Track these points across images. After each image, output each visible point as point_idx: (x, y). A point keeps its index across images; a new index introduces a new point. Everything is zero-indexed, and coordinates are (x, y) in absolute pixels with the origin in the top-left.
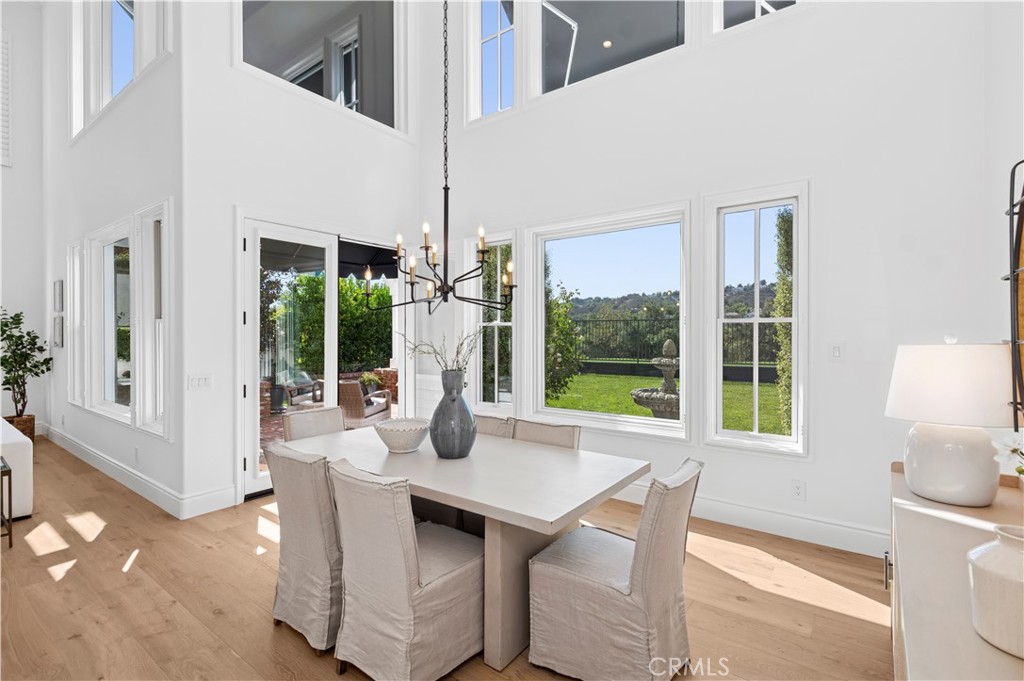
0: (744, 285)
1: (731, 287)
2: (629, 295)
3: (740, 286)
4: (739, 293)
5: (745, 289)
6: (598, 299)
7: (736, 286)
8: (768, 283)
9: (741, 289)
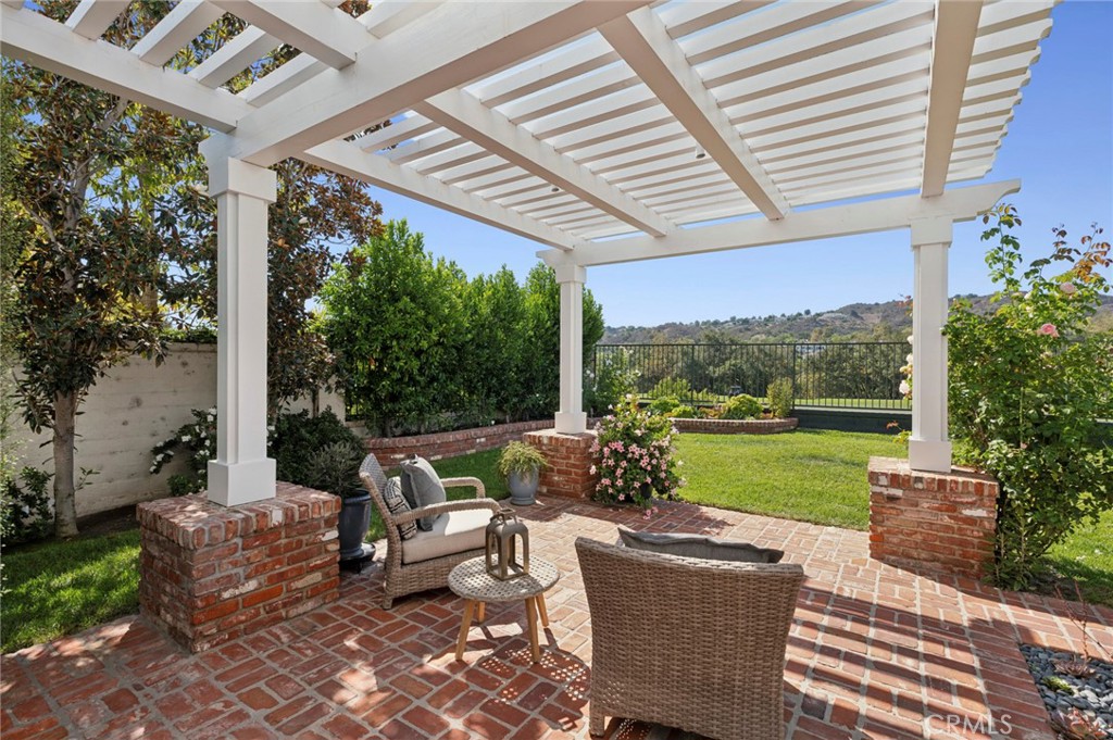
0: (787, 315)
1: (774, 317)
2: (667, 324)
3: (783, 315)
4: (783, 323)
5: (788, 319)
6: (632, 329)
7: (779, 316)
8: (813, 313)
9: (785, 319)
